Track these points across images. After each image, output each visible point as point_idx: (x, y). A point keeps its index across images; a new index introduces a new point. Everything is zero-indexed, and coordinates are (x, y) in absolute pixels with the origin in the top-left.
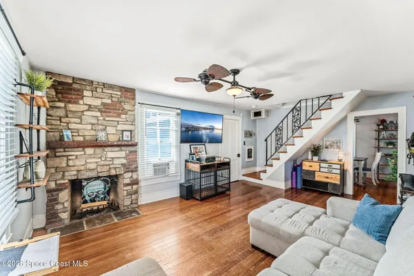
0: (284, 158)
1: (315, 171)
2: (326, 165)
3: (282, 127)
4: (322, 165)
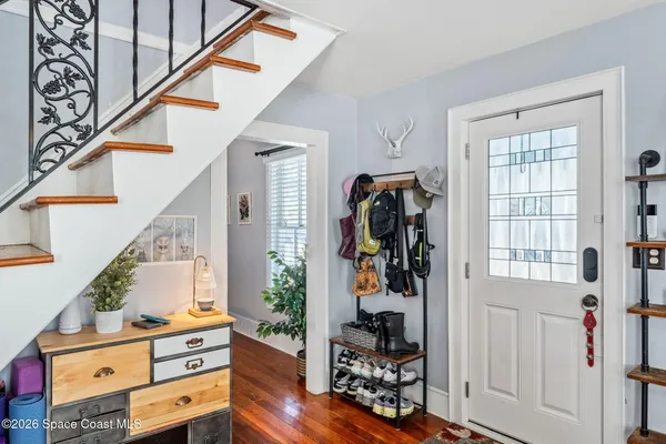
2: (178, 344)
4: (163, 347)
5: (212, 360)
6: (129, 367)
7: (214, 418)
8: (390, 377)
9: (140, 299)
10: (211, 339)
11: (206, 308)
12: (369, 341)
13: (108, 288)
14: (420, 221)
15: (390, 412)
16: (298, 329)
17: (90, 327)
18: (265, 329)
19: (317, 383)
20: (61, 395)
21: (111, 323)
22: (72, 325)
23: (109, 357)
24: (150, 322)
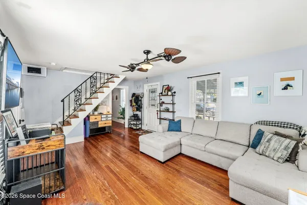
0: (82, 115)
1: (98, 122)
2: (105, 116)
3: (81, 90)
4: (103, 116)
5: (109, 119)
6: (99, 118)
7: (109, 127)
8: (135, 123)
9: (100, 111)
10: (109, 116)
11: (108, 112)
12: (133, 118)
13: (96, 109)
14: (141, 100)
15: (135, 128)
16: (124, 118)
17: (93, 114)
18: (119, 118)
19: (126, 126)
20: (91, 121)
21: (96, 113)
22: (91, 113)
23: (96, 117)
24: (101, 113)
